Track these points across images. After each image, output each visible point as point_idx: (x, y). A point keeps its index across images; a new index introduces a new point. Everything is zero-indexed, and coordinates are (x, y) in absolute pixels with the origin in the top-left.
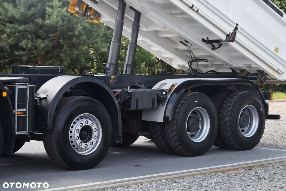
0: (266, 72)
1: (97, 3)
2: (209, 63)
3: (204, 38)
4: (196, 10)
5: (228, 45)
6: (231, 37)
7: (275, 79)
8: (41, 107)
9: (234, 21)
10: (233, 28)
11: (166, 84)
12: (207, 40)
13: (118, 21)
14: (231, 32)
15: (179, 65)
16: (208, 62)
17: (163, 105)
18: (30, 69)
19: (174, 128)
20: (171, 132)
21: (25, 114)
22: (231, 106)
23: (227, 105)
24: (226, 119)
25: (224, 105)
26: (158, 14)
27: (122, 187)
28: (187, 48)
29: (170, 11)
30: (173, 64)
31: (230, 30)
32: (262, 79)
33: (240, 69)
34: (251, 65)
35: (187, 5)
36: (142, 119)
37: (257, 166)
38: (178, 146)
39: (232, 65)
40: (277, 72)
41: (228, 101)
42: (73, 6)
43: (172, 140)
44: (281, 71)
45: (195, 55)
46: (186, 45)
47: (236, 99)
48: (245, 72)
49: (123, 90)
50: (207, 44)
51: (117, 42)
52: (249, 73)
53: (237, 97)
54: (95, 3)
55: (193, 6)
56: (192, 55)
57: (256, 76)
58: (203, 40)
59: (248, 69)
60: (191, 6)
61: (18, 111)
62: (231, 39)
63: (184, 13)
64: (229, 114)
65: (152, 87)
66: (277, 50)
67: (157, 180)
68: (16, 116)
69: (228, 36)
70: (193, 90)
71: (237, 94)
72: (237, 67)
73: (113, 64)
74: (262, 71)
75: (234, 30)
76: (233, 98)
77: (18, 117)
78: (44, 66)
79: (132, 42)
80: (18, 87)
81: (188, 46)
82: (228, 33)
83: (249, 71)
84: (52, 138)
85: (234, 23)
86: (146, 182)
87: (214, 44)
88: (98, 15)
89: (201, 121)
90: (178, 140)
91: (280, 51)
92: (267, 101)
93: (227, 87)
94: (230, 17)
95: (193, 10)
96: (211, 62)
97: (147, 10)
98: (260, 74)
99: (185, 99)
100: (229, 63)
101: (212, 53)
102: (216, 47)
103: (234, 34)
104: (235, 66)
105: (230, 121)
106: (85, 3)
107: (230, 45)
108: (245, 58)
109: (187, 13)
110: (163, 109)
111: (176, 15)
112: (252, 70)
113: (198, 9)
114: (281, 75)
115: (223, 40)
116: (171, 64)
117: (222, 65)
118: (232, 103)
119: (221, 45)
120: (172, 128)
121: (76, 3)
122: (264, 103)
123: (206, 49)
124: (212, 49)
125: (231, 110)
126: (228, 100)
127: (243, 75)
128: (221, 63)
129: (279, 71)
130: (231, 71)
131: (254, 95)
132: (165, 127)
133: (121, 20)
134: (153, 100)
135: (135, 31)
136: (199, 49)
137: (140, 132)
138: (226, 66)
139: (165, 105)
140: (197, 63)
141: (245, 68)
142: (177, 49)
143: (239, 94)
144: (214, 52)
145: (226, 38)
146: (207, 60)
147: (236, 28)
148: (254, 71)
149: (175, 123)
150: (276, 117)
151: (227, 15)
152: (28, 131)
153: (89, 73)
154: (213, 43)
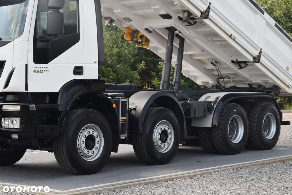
0: (280, 87)
1: (151, 32)
2: (231, 80)
3: (233, 60)
4: (234, 38)
5: (253, 65)
6: (257, 59)
7: (286, 92)
8: (132, 116)
9: (260, 47)
10: (258, 52)
11: (209, 97)
12: (236, 61)
13: (169, 47)
14: (257, 55)
15: (202, 82)
16: (231, 78)
17: (211, 113)
18: (114, 86)
19: (220, 132)
20: (217, 135)
21: (125, 121)
22: (257, 114)
23: (253, 114)
24: (254, 124)
25: (251, 113)
26: (202, 41)
27: (206, 174)
28: (216, 67)
29: (211, 39)
30: (197, 81)
31: (256, 53)
32: (277, 92)
33: (258, 84)
34: (268, 81)
35: (227, 34)
36: (192, 126)
37: (288, 159)
38: (223, 146)
39: (252, 81)
40: (288, 86)
41: (254, 111)
42: (128, 34)
43: (218, 141)
44: (291, 86)
45: (221, 73)
46: (215, 65)
47: (260, 108)
48: (262, 86)
49: (185, 102)
50: (235, 65)
51: (169, 64)
52: (265, 87)
53: (260, 107)
54: (149, 32)
55: (232, 35)
56: (219, 73)
57: (271, 90)
58: (233, 62)
59: (264, 85)
60: (230, 35)
61: (121, 118)
62: (257, 61)
63: (224, 40)
64: (256, 120)
65: (198, 100)
66: (287, 68)
67: (227, 169)
68: (120, 122)
69: (254, 58)
70: (231, 102)
71: (260, 105)
72: (256, 83)
73: (165, 81)
74: (276, 86)
75: (259, 53)
76: (258, 107)
77: (121, 123)
78: (120, 84)
79: (178, 63)
80: (121, 100)
81: (216, 66)
82: (255, 56)
83: (265, 86)
84: (141, 140)
85: (259, 48)
86: (220, 171)
87: (242, 64)
88: (147, 41)
89: (236, 126)
90: (222, 142)
91: (290, 69)
92: (281, 111)
93: (247, 99)
94: (256, 43)
95: (231, 38)
96: (233, 79)
97: (194, 38)
98: (275, 88)
99: (227, 109)
100: (250, 80)
101: (238, 72)
102: (243, 67)
103: (259, 56)
104: (254, 82)
105: (256, 126)
106: (139, 31)
107: (256, 65)
108: (265, 75)
109: (227, 40)
110: (210, 117)
111: (215, 42)
112: (267, 85)
113: (235, 37)
114: (290, 89)
115: (251, 61)
116: (195, 81)
117: (243, 81)
118: (258, 112)
119: (246, 65)
120: (218, 132)
121: (131, 32)
122: (279, 111)
123: (234, 69)
124: (239, 69)
125: (257, 118)
126: (253, 109)
127: (260, 89)
128: (241, 79)
129: (290, 85)
130: (248, 86)
131: (273, 105)
132: (212, 131)
133: (171, 46)
134: (205, 110)
135: (181, 55)
136: (228, 68)
137: (189, 136)
138: (247, 82)
139: (213, 114)
140: (223, 80)
141: (262, 83)
142: (205, 69)
143: (262, 104)
144: (240, 71)
145: (253, 60)
146: (230, 77)
147: (261, 52)
148: (268, 86)
149: (220, 128)
150: (287, 123)
151: (254, 41)
152: (127, 134)
153: (149, 89)
154: (240, 63)
